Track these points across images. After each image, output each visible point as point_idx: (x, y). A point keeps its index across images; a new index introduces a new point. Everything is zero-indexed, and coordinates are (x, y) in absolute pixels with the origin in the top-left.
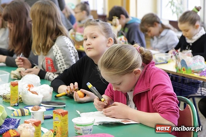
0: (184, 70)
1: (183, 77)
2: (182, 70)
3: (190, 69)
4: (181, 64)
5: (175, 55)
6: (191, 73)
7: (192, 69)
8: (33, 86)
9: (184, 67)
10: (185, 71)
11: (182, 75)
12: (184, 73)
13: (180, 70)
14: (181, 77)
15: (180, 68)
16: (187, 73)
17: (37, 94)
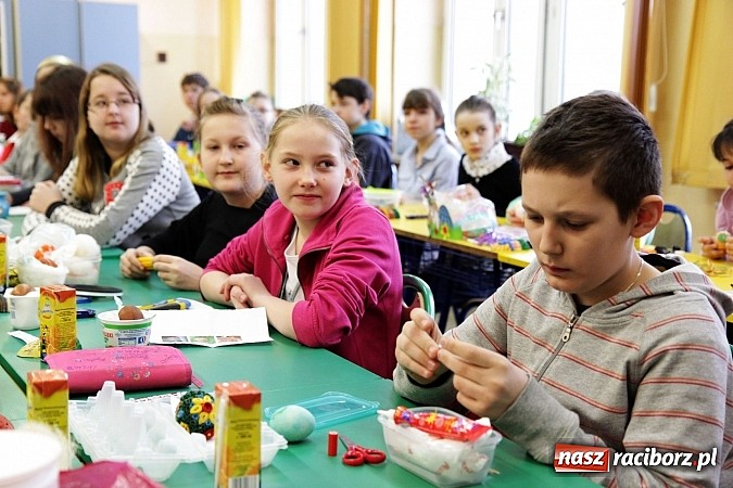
0: (445, 230)
1: (455, 250)
2: (442, 232)
3: (460, 228)
4: (440, 217)
5: (427, 196)
6: (461, 239)
7: (464, 229)
8: (53, 249)
9: (446, 225)
10: (448, 235)
11: (441, 243)
12: (445, 239)
13: (436, 232)
14: (453, 253)
15: (438, 227)
16: (451, 237)
17: (55, 266)
